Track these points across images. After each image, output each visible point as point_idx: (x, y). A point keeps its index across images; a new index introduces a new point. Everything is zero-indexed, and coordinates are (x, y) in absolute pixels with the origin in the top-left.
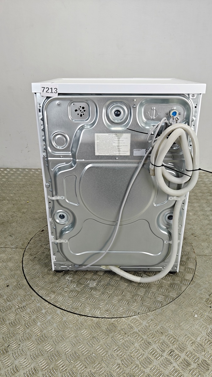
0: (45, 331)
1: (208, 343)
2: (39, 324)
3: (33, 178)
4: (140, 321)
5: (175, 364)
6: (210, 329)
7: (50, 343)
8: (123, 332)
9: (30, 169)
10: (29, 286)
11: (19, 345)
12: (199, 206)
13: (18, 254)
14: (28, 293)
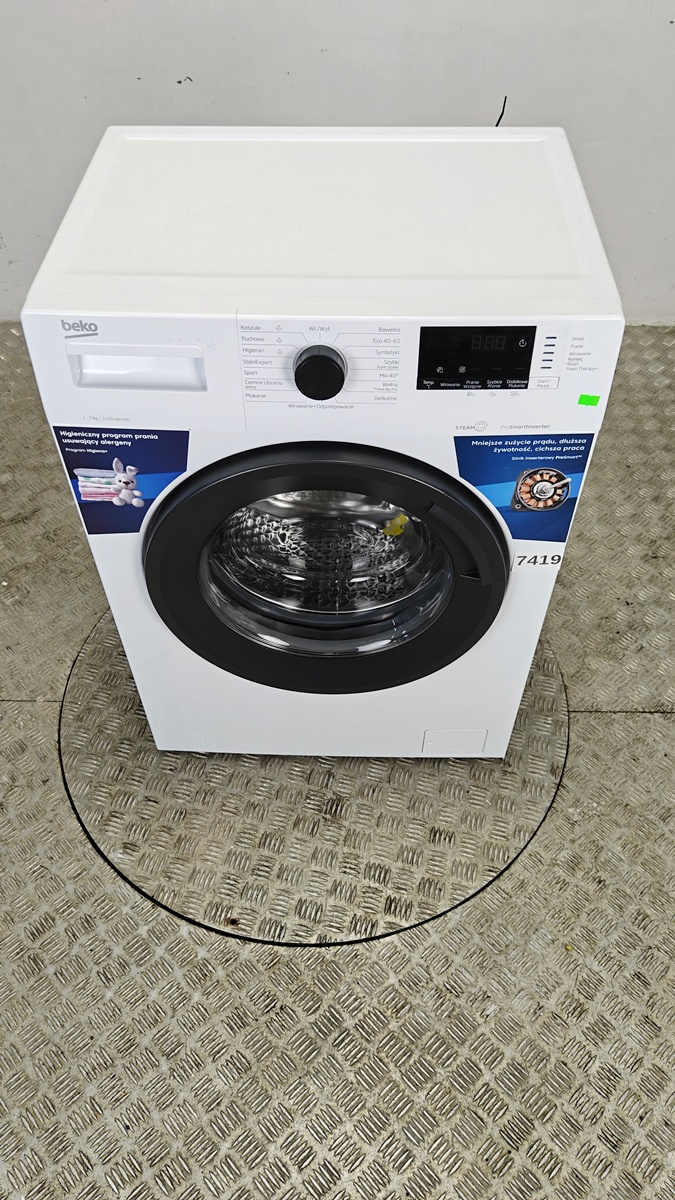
0: (154, 995)
2: (134, 970)
4: (402, 954)
6: (586, 970)
7: (170, 1029)
8: (359, 989)
10: (90, 846)
14: (92, 872)
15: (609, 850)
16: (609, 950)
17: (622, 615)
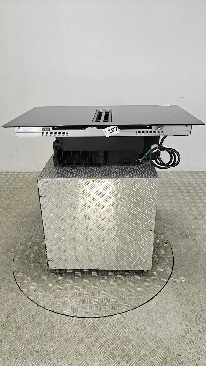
0: (34, 332)
1: (183, 339)
2: (29, 325)
3: (23, 181)
4: (121, 320)
5: (152, 359)
6: (185, 325)
7: (39, 343)
8: (106, 331)
9: (20, 173)
10: (19, 289)
11: (11, 346)
12: (178, 206)
13: (9, 258)
15: (190, 291)
16: (192, 319)
17: (188, 232)
